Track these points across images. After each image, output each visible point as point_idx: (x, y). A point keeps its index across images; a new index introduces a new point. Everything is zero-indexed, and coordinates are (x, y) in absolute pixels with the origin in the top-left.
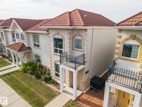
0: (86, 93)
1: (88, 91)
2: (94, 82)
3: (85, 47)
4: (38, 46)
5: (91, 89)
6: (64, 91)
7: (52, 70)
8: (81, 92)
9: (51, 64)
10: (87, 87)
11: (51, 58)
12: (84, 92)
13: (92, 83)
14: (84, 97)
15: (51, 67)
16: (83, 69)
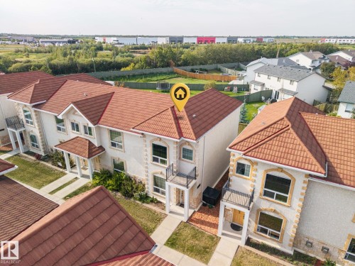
0: (199, 211)
1: (201, 208)
2: (207, 196)
3: (197, 159)
4: (121, 147)
5: (204, 205)
6: (171, 212)
7: (148, 184)
8: (193, 211)
9: (147, 176)
10: (199, 204)
11: (147, 168)
12: (196, 210)
13: (204, 198)
14: (197, 216)
15: (147, 180)
16: (195, 184)
